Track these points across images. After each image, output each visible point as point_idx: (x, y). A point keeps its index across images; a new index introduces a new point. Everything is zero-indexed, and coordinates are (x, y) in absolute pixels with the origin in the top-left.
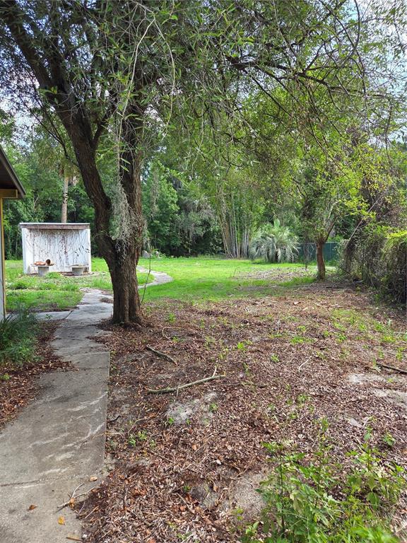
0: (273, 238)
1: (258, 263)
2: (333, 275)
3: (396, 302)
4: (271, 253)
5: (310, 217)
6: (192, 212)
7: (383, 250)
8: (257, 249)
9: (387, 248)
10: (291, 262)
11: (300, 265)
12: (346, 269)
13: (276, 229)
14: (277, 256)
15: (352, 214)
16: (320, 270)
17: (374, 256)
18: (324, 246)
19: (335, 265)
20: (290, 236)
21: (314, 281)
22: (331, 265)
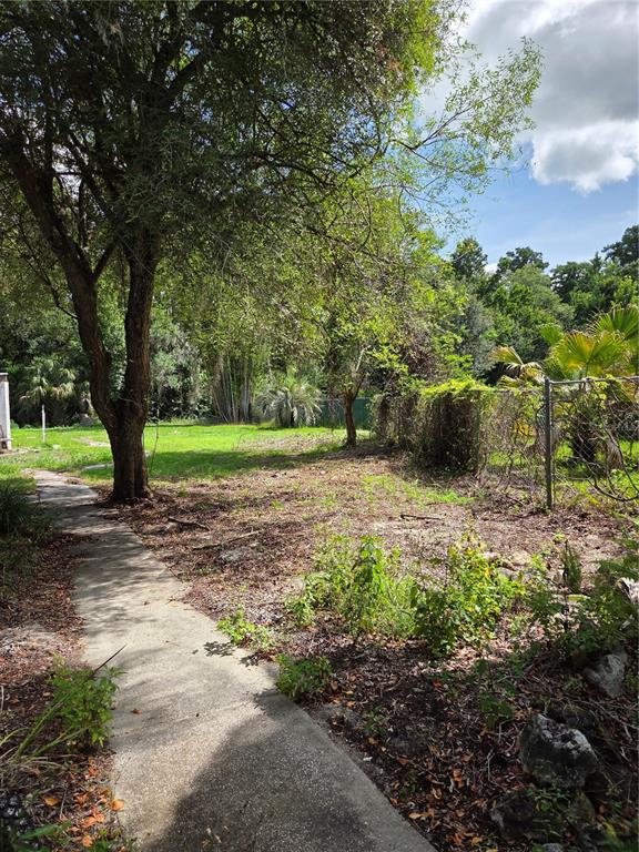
0: (286, 392)
1: (267, 429)
2: (365, 440)
3: (430, 466)
4: (284, 415)
5: (336, 368)
6: (161, 354)
7: (417, 408)
8: (264, 408)
9: (421, 407)
10: (312, 425)
11: (324, 429)
12: (381, 432)
13: (291, 380)
14: (292, 418)
15: (382, 366)
16: (349, 434)
17: (409, 415)
18: (355, 403)
19: (368, 429)
20: (308, 390)
21: (343, 448)
22: (364, 428)
